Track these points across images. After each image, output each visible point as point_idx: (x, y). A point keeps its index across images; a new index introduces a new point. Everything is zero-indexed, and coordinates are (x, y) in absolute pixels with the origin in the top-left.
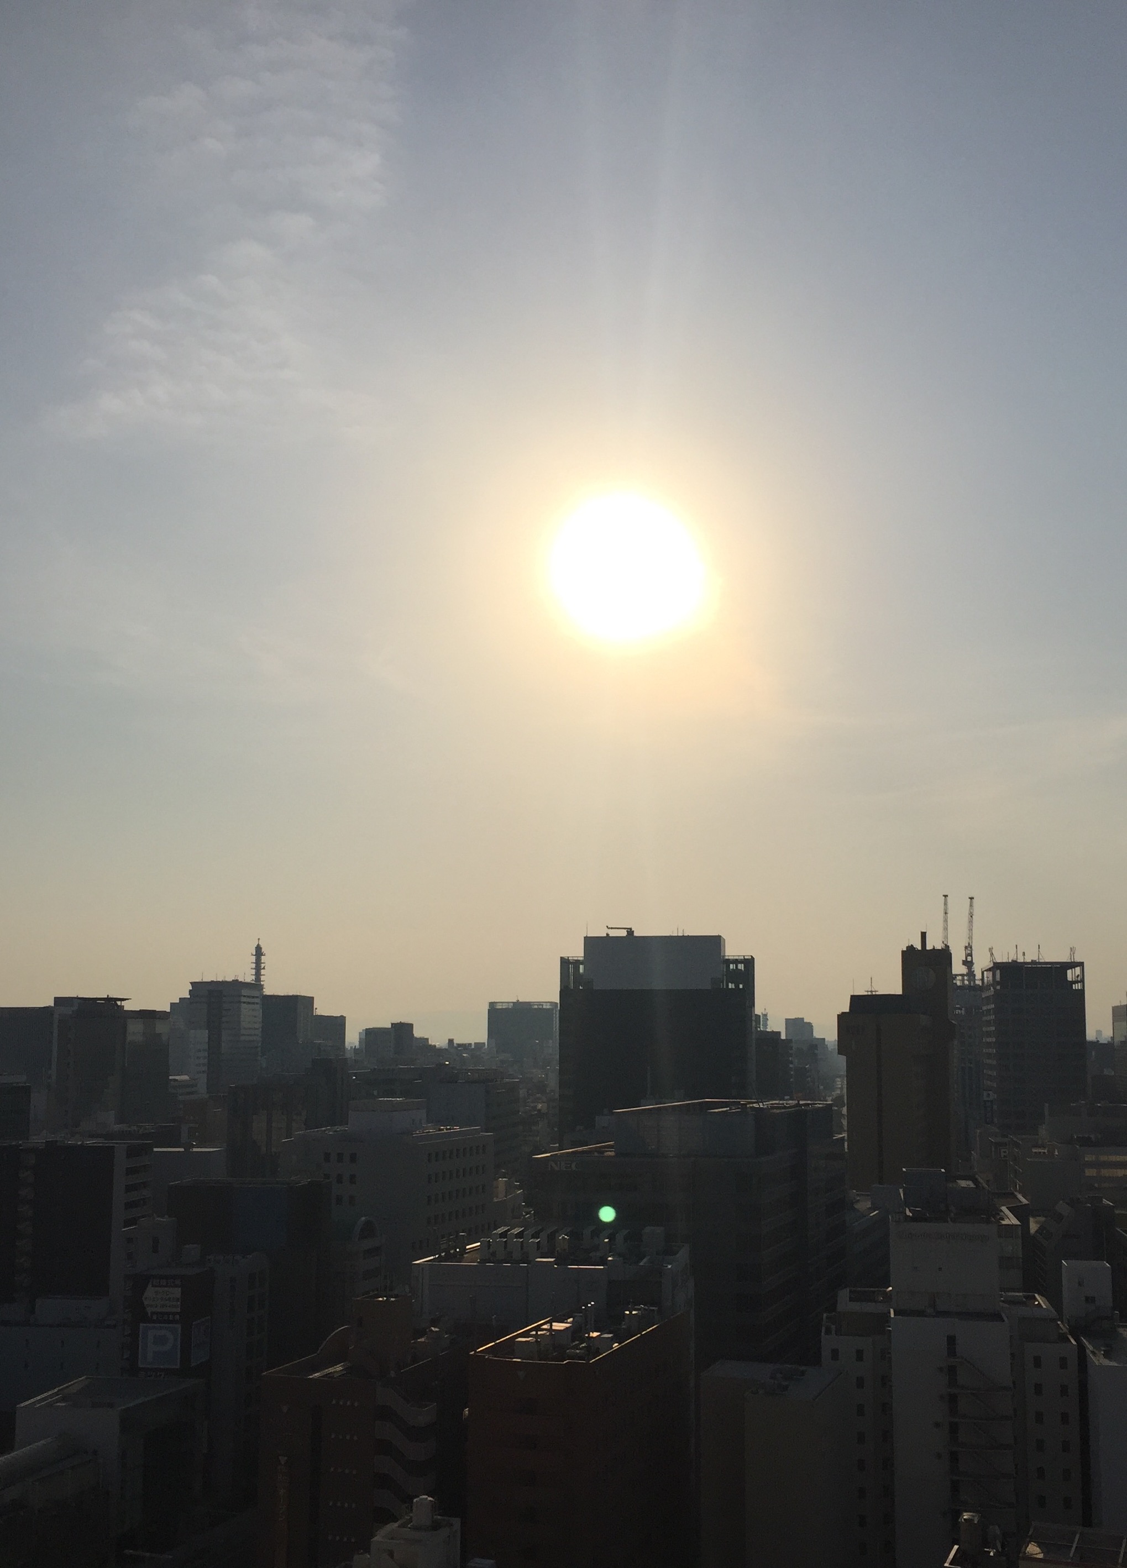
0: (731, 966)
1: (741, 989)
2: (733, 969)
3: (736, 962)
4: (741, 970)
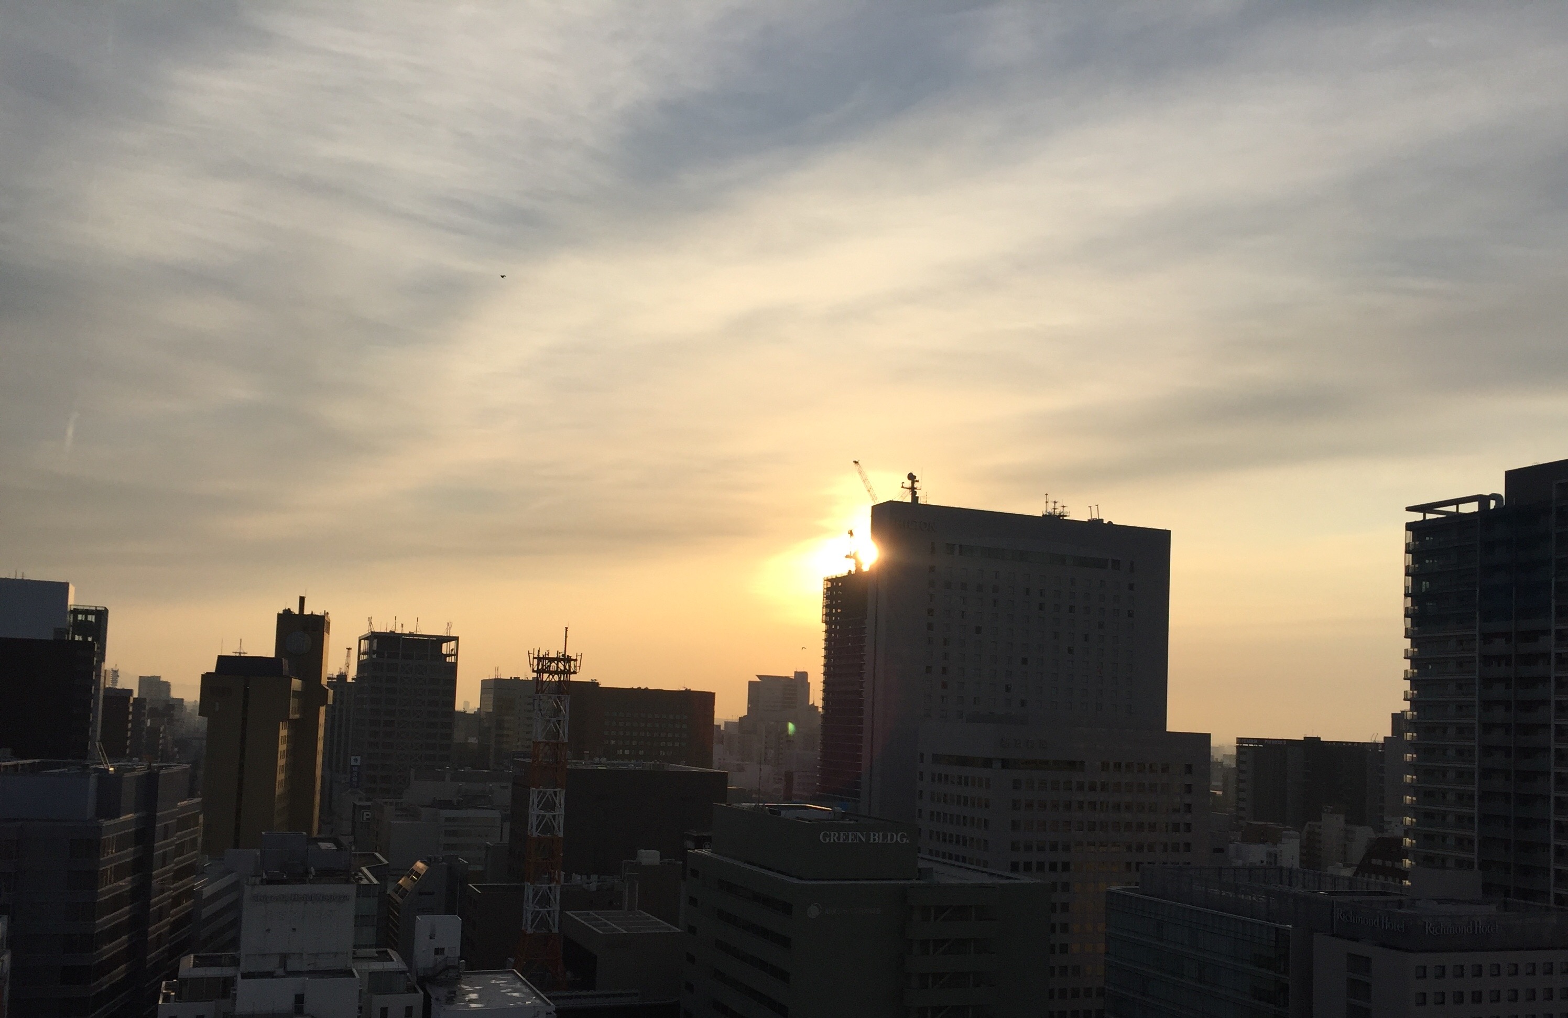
0: (80, 617)
1: (90, 642)
2: (82, 620)
3: (86, 612)
4: (92, 621)
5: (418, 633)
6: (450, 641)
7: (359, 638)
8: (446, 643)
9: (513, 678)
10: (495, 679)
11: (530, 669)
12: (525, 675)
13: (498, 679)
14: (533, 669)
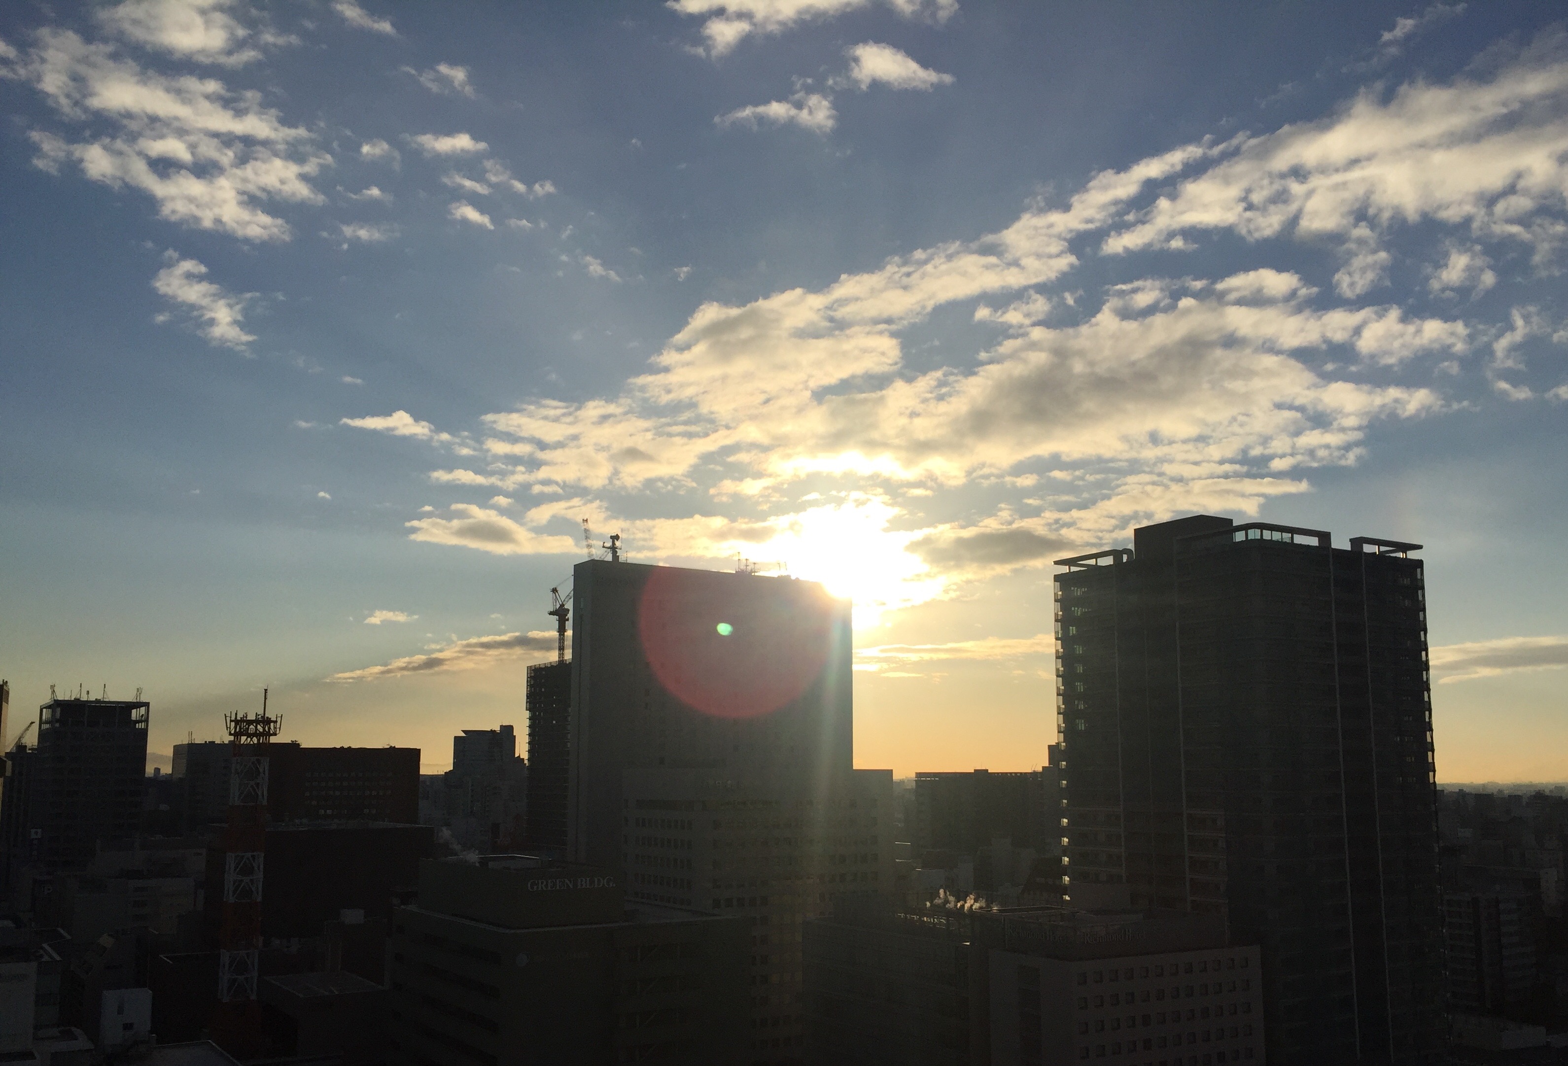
5: (105, 700)
6: (140, 707)
7: (41, 706)
8: (135, 710)
9: (208, 742)
10: (188, 744)
11: (226, 732)
12: (221, 739)
13: (192, 744)
14: (230, 732)
